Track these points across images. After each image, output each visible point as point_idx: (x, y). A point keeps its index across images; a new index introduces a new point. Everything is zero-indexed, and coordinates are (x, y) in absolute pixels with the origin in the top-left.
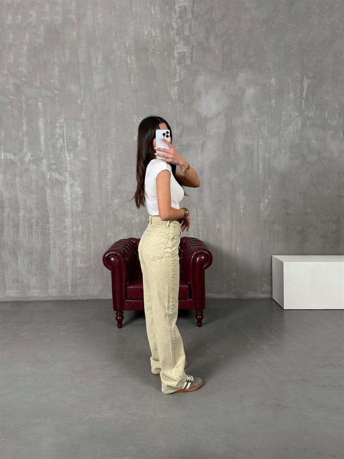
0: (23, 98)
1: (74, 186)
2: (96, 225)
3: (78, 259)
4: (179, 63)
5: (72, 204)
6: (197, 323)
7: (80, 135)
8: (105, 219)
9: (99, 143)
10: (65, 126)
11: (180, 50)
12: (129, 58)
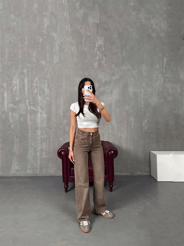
1: (43, 113)
2: (54, 134)
3: (44, 153)
4: (99, 50)
5: (41, 123)
6: (110, 190)
7: (46, 87)
8: (58, 131)
9: (56, 91)
10: (38, 82)
11: (99, 44)
12: (72, 47)
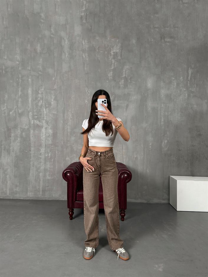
0: (20, 76)
1: (48, 128)
2: (60, 153)
3: (47, 174)
4: (114, 58)
5: (46, 140)
6: (121, 219)
7: (53, 99)
8: (65, 149)
9: (64, 103)
10: (44, 93)
11: (114, 51)
12: (84, 55)
